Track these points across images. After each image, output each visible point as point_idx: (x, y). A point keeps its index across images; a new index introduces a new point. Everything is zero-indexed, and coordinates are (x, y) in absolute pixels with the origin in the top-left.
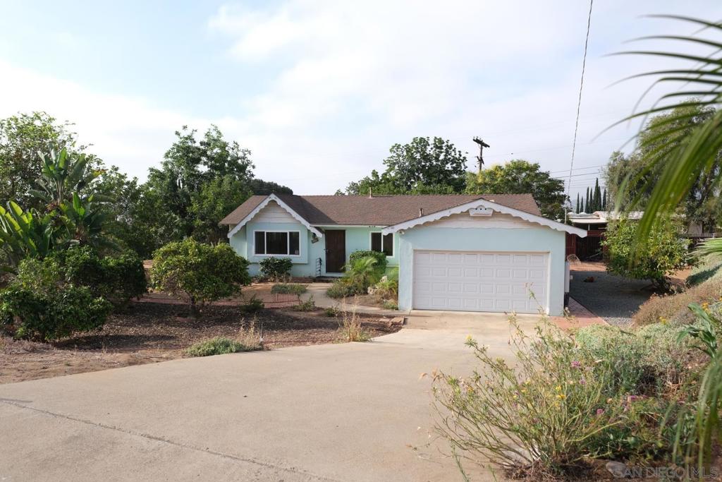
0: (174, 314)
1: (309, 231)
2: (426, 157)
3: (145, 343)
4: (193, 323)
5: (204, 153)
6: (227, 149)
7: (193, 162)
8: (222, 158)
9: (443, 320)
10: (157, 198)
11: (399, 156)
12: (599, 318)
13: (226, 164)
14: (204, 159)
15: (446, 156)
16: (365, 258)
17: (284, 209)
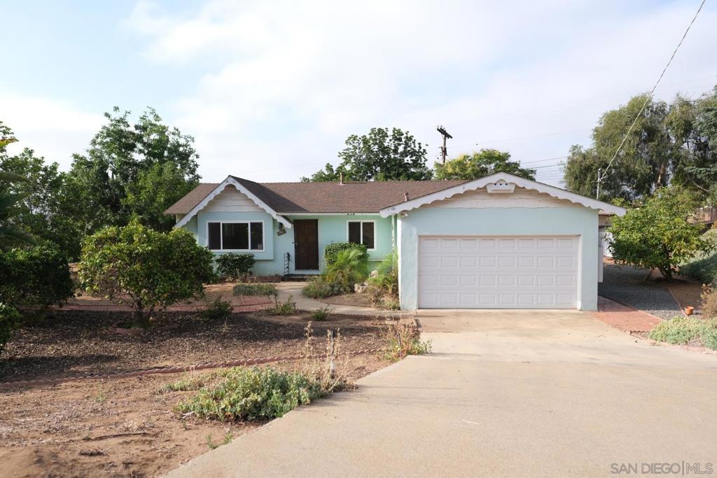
0: (111, 325)
1: (274, 220)
2: (384, 150)
3: (72, 369)
4: (140, 336)
5: (139, 138)
6: (166, 133)
7: (125, 148)
8: (162, 143)
9: (463, 319)
10: (83, 189)
11: (355, 148)
12: (640, 311)
13: (166, 153)
14: (139, 146)
15: (405, 148)
16: (348, 250)
17: (245, 196)
